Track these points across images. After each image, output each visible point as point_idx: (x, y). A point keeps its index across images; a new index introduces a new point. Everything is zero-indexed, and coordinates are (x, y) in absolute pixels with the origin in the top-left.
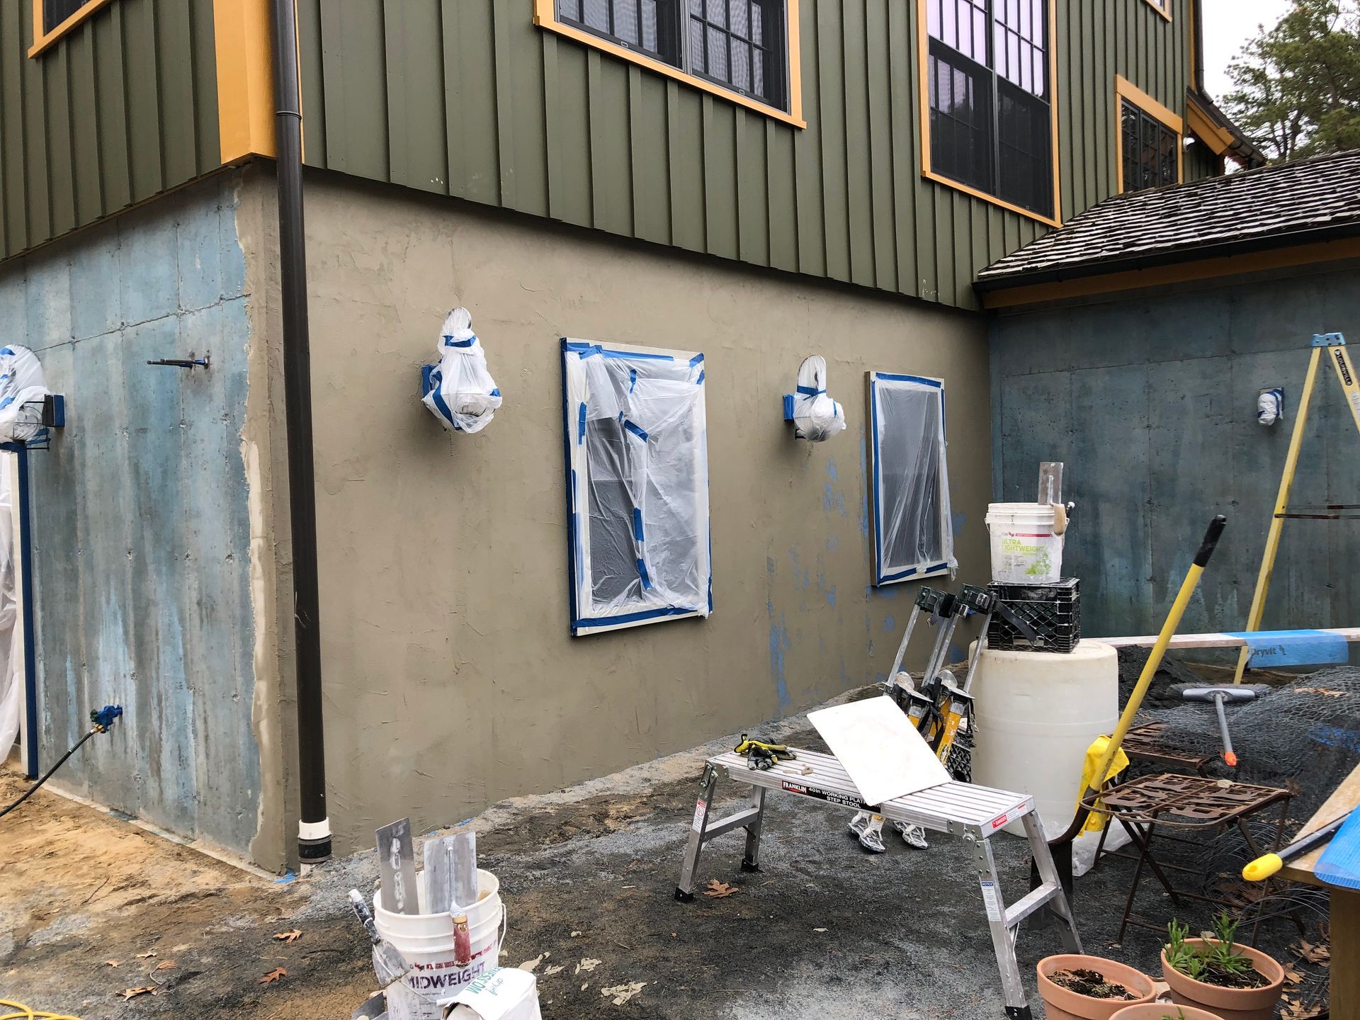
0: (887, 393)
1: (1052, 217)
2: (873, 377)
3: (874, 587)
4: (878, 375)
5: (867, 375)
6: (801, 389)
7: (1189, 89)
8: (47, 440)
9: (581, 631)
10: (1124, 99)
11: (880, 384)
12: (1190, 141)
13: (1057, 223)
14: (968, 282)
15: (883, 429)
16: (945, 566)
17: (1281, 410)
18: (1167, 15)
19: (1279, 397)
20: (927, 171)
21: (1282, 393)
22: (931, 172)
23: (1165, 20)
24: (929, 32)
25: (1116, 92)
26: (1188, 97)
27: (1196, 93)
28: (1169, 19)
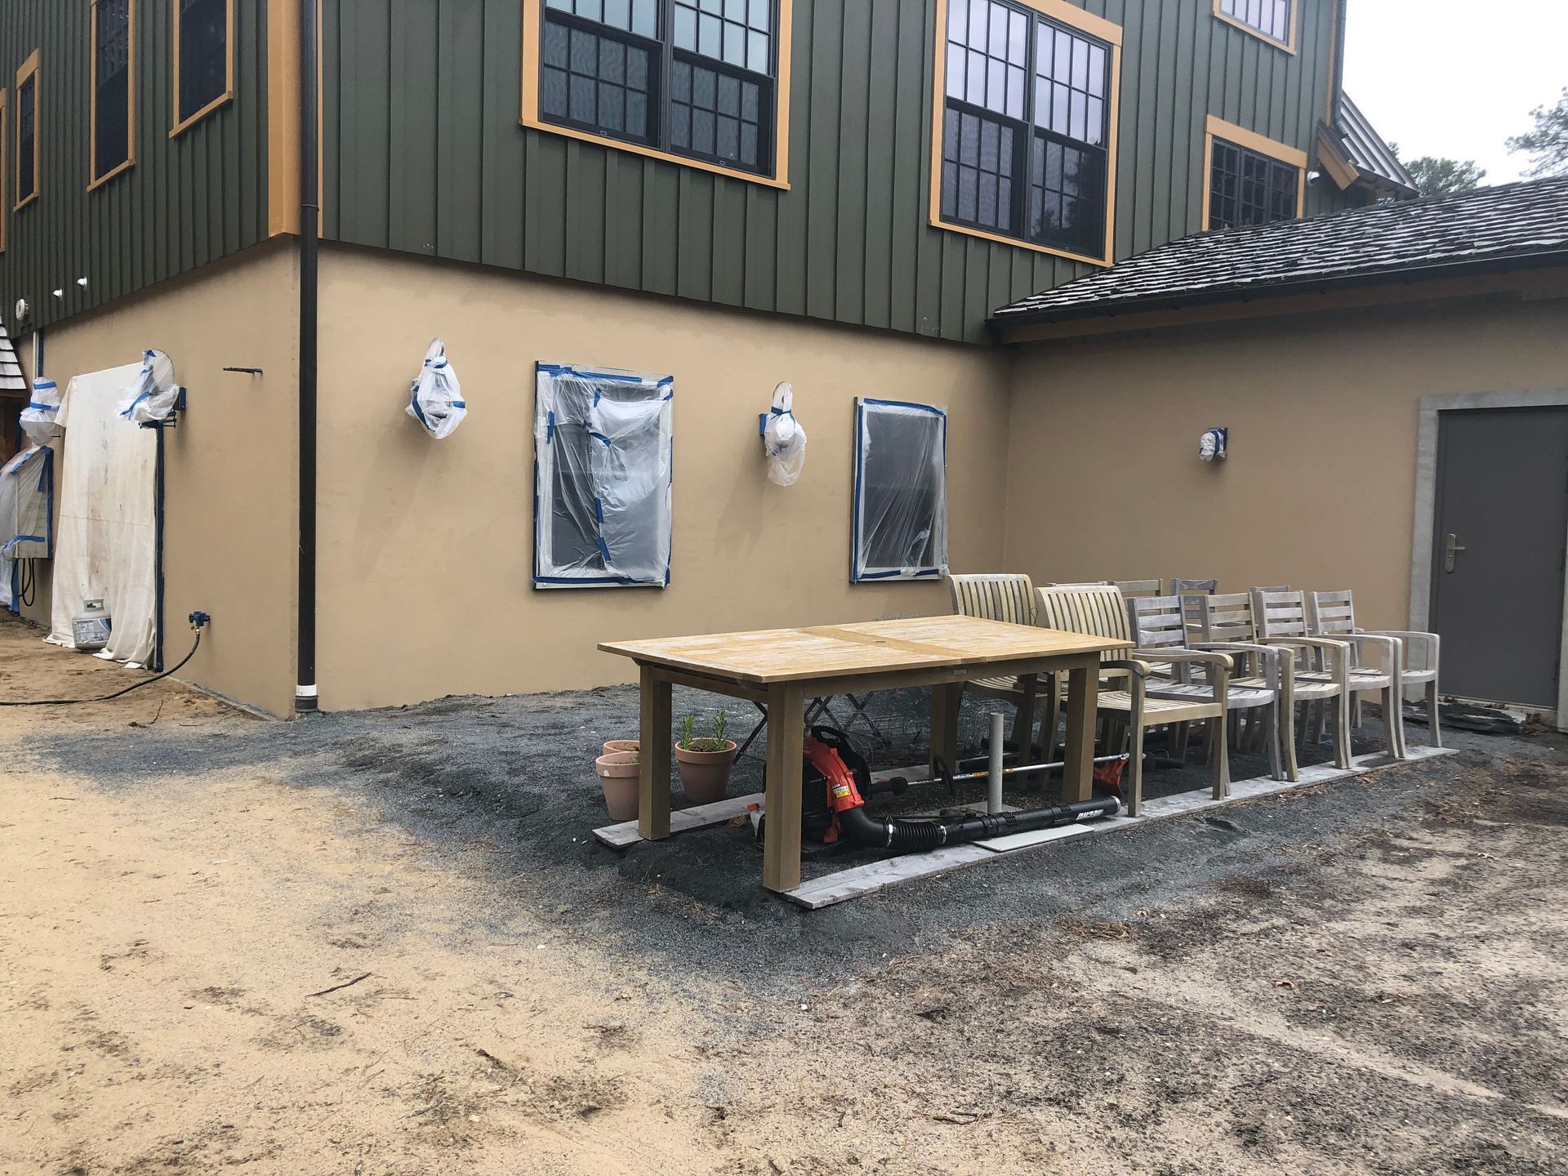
0: (870, 414)
1: (1102, 257)
2: (861, 403)
3: (851, 583)
4: (866, 401)
5: (856, 399)
6: (774, 410)
7: (1321, 123)
8: (175, 420)
9: (539, 586)
10: (1214, 137)
11: (867, 408)
12: (1315, 175)
13: (1108, 262)
14: (981, 317)
15: (868, 448)
16: (936, 572)
17: (1222, 447)
18: (1291, 49)
19: (1221, 436)
20: (935, 221)
21: (1225, 433)
22: (940, 221)
23: (1287, 55)
24: (948, 94)
25: (1205, 132)
26: (1318, 130)
27: (1328, 125)
28: (1295, 53)
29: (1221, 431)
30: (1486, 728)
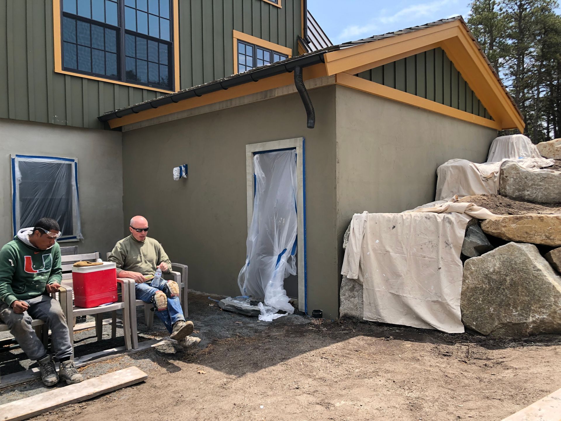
0: (19, 162)
1: (173, 90)
2: (14, 157)
4: (17, 155)
5: (10, 155)
10: (238, 40)
11: (17, 160)
14: (96, 117)
15: (20, 179)
16: (75, 237)
17: (184, 174)
18: (279, 5)
19: (183, 169)
20: (58, 69)
21: (186, 167)
22: (63, 70)
23: (278, 8)
24: (64, 10)
25: (233, 37)
26: (297, 40)
27: (303, 38)
28: (281, 7)
29: (184, 166)
30: (250, 314)
